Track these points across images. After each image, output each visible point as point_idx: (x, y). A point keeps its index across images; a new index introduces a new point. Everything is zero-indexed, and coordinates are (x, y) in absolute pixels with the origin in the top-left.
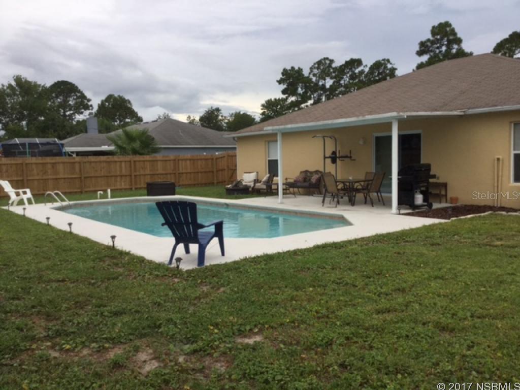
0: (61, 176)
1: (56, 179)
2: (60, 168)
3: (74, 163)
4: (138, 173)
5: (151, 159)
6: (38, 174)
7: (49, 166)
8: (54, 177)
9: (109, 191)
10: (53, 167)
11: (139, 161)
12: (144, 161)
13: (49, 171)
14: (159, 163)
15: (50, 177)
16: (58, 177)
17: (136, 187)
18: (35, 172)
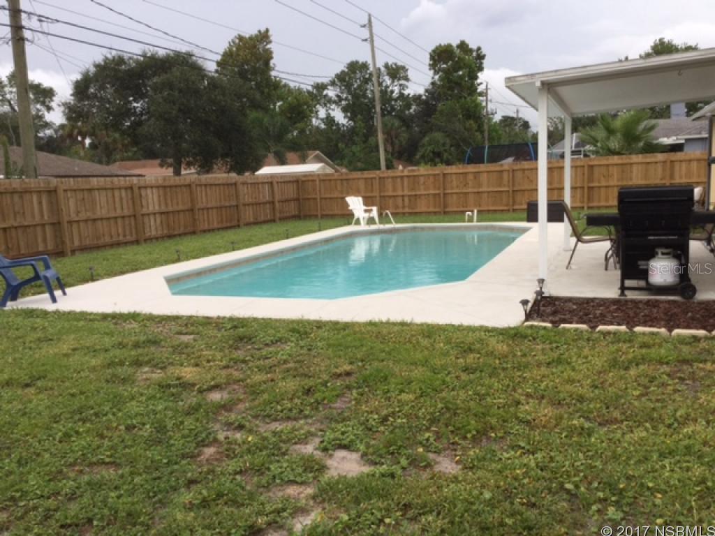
0: (484, 189)
1: (478, 193)
2: (484, 177)
3: (502, 171)
4: (595, 184)
5: (620, 162)
6: (457, 187)
7: (471, 177)
8: (476, 190)
9: (475, 212)
10: (475, 178)
11: (600, 166)
12: (608, 165)
13: (470, 183)
14: (635, 168)
15: (470, 190)
16: (481, 190)
17: (591, 205)
18: (455, 183)
